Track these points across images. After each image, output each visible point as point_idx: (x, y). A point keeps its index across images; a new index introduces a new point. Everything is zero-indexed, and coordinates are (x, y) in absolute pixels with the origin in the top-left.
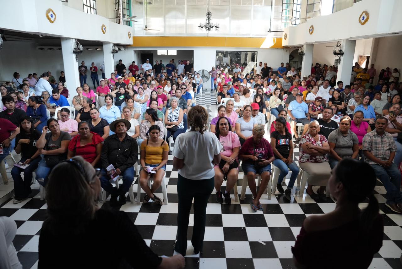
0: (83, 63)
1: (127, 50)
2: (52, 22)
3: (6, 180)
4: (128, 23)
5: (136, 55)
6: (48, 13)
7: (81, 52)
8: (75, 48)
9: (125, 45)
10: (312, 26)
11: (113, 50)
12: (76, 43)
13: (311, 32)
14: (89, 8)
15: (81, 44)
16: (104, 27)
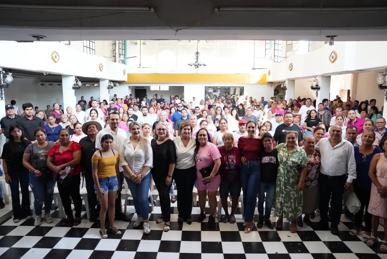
0: (82, 97)
1: (121, 85)
2: (55, 62)
3: (8, 200)
4: (124, 62)
5: (130, 90)
6: (53, 55)
7: (79, 88)
8: (74, 85)
9: (120, 82)
10: (291, 64)
11: (109, 86)
12: (75, 80)
13: (290, 69)
14: (88, 49)
15: (80, 81)
16: (101, 66)
